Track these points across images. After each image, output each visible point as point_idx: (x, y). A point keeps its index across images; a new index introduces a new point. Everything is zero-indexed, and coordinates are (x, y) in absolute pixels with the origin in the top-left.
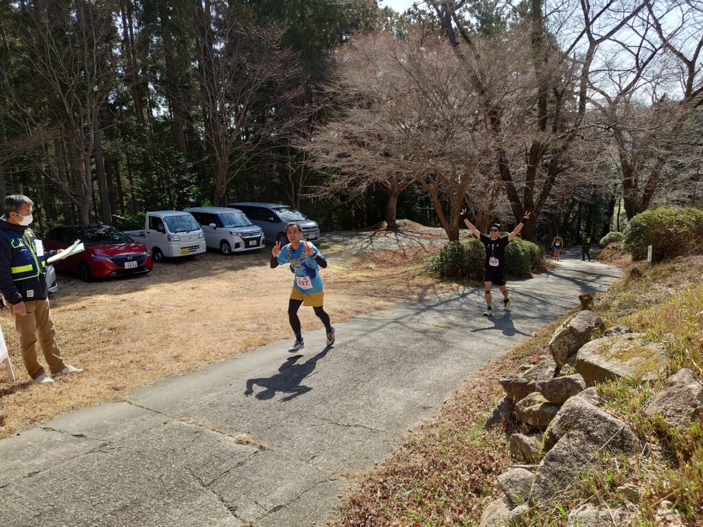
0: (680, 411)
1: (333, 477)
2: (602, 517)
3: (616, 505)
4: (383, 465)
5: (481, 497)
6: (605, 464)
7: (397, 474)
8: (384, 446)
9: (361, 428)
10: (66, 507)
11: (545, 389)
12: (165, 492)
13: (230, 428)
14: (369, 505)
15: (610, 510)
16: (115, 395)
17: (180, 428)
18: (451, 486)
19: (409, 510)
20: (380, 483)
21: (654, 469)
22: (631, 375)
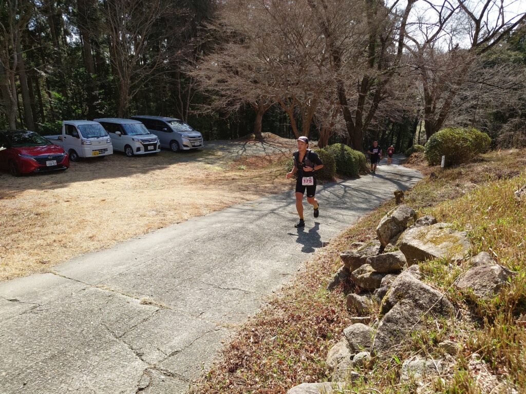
0: (486, 286)
1: (217, 328)
2: (428, 366)
3: (438, 356)
4: (255, 318)
5: (327, 341)
6: (429, 325)
7: (265, 325)
8: (255, 304)
9: (237, 290)
10: (5, 357)
11: (373, 262)
12: (86, 344)
13: (137, 293)
14: (244, 348)
15: (434, 361)
16: (42, 268)
17: (95, 294)
18: (304, 333)
19: (274, 351)
20: (253, 331)
21: (465, 329)
22: (443, 256)
